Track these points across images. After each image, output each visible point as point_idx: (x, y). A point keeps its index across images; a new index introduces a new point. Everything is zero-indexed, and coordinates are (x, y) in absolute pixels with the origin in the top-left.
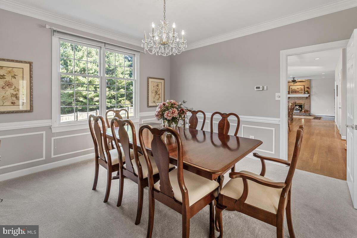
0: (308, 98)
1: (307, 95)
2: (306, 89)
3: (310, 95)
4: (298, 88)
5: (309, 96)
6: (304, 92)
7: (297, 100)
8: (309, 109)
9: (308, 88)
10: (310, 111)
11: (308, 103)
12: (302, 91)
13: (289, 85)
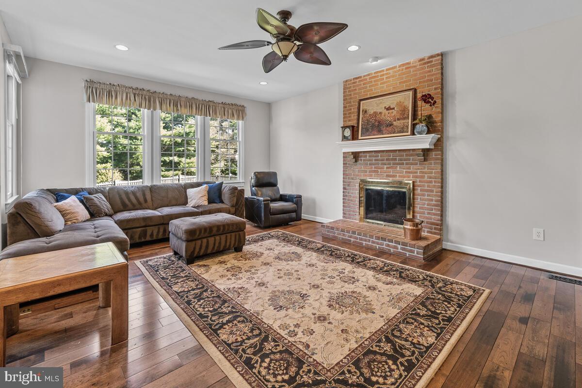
0: (433, 154)
1: (425, 141)
3: (439, 140)
4: (388, 109)
5: (435, 145)
6: (414, 126)
7: (385, 166)
8: (434, 214)
9: (429, 102)
10: (440, 226)
11: (431, 182)
12: (404, 119)
13: (358, 98)
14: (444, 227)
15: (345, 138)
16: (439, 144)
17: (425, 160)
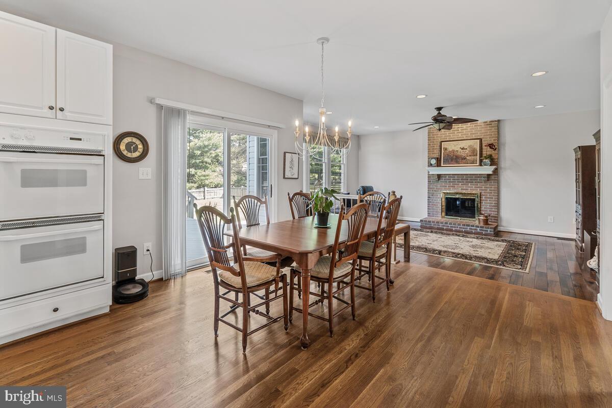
0: (493, 177)
1: (488, 170)
2: (487, 151)
3: (496, 169)
4: (463, 149)
5: (494, 172)
6: (481, 161)
7: (460, 184)
8: (494, 211)
9: (492, 148)
10: (497, 218)
11: (491, 193)
12: (474, 156)
13: (440, 140)
14: (499, 219)
15: (430, 165)
16: (496, 172)
17: (488, 180)
